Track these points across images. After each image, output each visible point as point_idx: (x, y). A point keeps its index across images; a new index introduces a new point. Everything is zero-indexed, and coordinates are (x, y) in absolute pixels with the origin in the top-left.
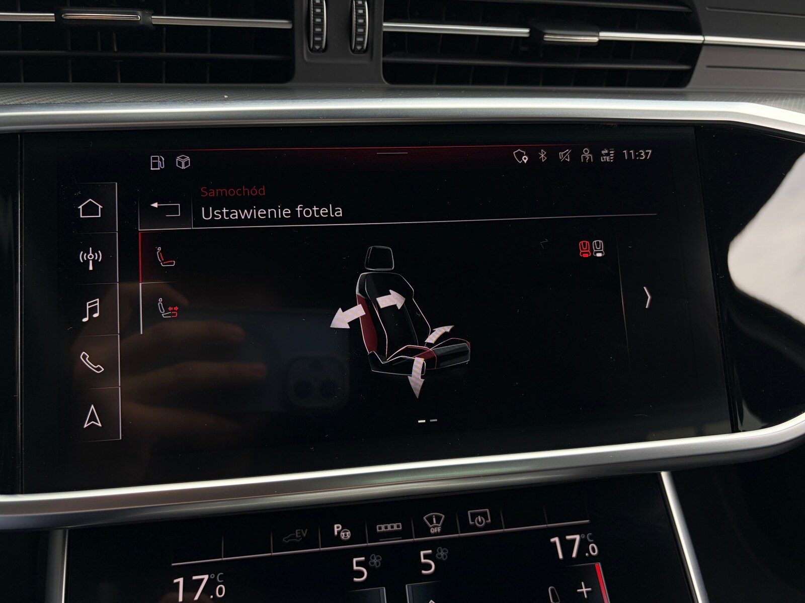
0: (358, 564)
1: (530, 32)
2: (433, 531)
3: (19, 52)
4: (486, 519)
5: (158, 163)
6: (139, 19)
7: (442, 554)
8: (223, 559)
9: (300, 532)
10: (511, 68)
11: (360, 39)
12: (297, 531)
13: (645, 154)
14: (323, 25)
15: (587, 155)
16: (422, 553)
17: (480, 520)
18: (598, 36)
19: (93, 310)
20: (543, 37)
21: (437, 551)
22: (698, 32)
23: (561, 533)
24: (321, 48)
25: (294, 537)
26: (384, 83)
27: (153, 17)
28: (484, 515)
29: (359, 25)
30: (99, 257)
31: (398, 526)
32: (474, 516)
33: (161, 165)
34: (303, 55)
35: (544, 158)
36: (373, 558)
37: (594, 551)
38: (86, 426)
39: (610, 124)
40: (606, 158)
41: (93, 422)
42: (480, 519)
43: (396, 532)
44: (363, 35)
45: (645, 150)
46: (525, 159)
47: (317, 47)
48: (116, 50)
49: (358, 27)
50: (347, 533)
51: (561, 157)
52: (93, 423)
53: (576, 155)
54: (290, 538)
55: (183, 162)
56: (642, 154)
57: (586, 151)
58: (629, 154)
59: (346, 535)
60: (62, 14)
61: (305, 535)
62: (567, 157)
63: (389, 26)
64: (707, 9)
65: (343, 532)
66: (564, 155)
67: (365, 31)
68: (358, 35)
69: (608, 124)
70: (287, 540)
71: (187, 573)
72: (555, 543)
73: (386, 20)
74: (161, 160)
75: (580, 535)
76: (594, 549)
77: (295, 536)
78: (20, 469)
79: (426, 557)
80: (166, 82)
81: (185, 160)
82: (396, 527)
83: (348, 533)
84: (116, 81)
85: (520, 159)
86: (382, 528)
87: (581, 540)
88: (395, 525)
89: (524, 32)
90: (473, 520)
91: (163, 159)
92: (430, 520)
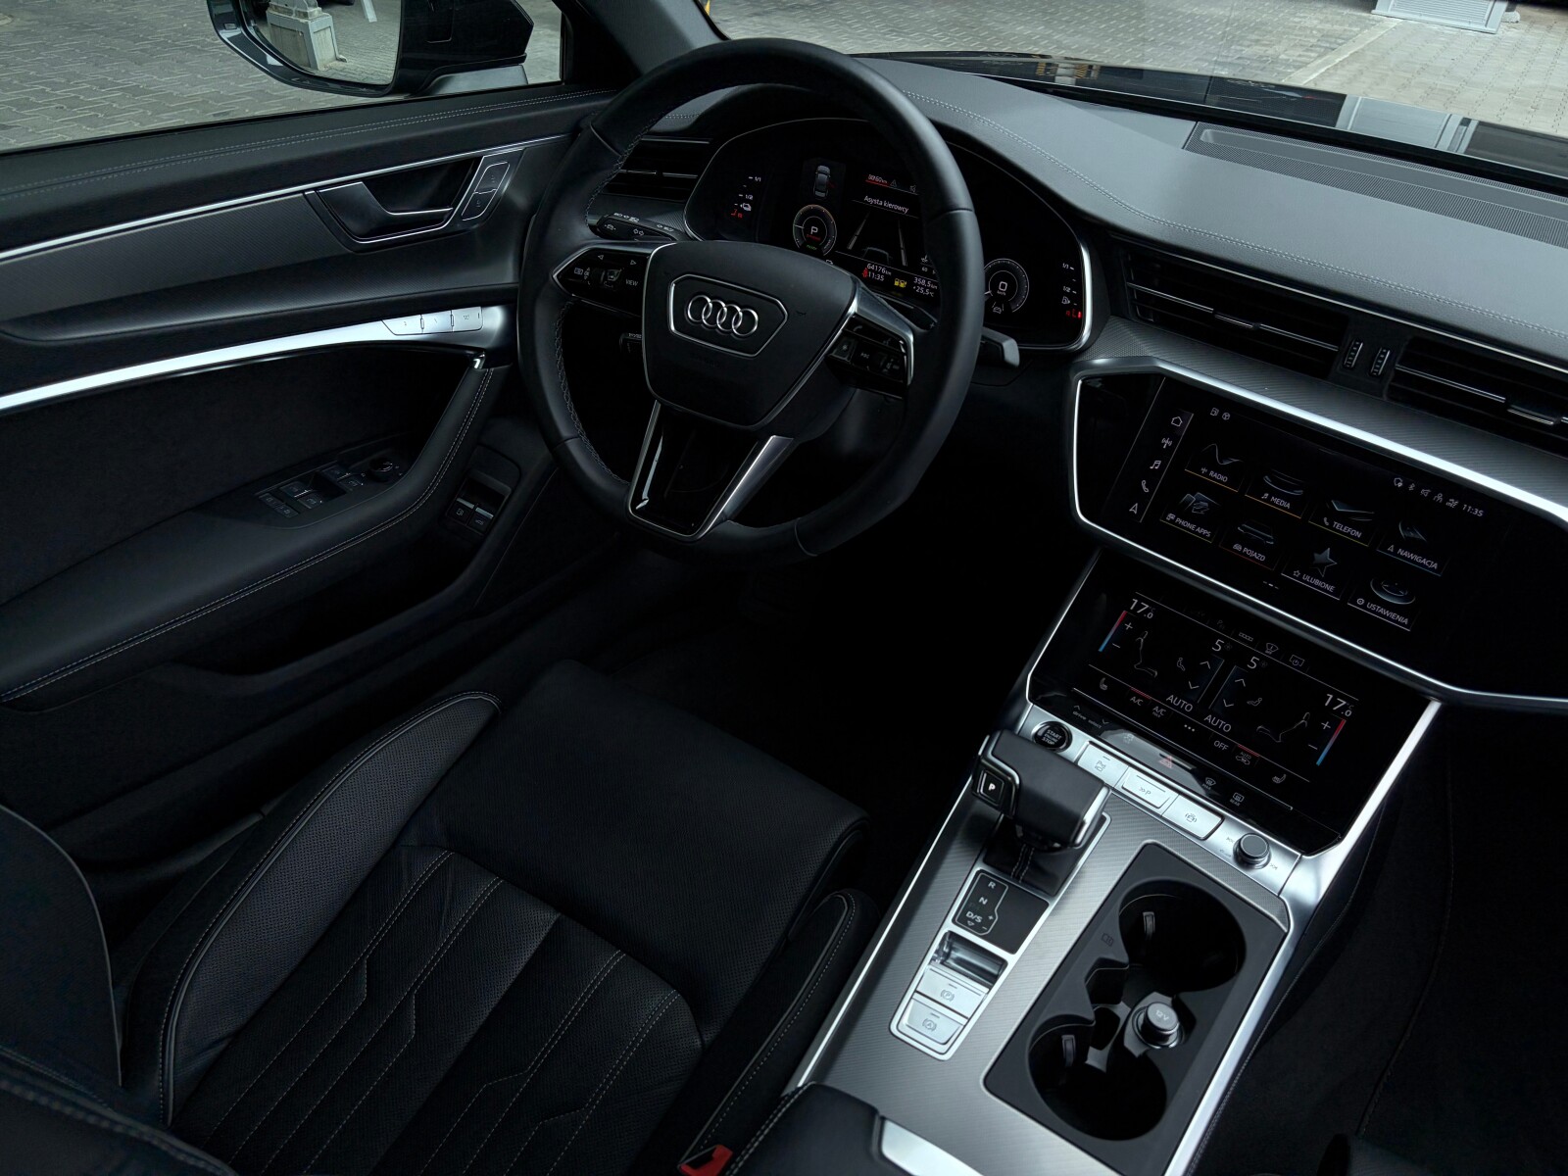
0: (1219, 643)
1: (1506, 400)
2: (1267, 652)
4: (1300, 664)
5: (1215, 412)
8: (1162, 603)
9: (1201, 613)
11: (1376, 370)
13: (1478, 512)
14: (1355, 357)
15: (1439, 497)
16: (1254, 657)
19: (1156, 465)
20: (1510, 408)
21: (1263, 662)
23: (1336, 695)
24: (1349, 368)
27: (1261, 324)
28: (1300, 662)
30: (1170, 443)
32: (1294, 658)
33: (1216, 414)
34: (1337, 368)
35: (1411, 489)
36: (1228, 645)
38: (1130, 510)
40: (1450, 504)
41: (1134, 510)
42: (1296, 662)
43: (1248, 641)
44: (1379, 368)
45: (1479, 510)
46: (1400, 485)
47: (1346, 367)
51: (1422, 492)
53: (1431, 495)
55: (1226, 416)
56: (1476, 512)
57: (1441, 496)
58: (1467, 508)
61: (1202, 616)
62: (1425, 494)
63: (1399, 367)
65: (1222, 626)
66: (1425, 492)
67: (1382, 366)
68: (1376, 368)
70: (1193, 613)
71: (1141, 600)
72: (1329, 697)
74: (1217, 411)
75: (1348, 703)
76: (1348, 713)
77: (1198, 614)
79: (1254, 660)
81: (1228, 415)
82: (1250, 639)
83: (1224, 628)
85: (1397, 484)
86: (1242, 635)
89: (1503, 400)
90: (1292, 660)
92: (1270, 646)
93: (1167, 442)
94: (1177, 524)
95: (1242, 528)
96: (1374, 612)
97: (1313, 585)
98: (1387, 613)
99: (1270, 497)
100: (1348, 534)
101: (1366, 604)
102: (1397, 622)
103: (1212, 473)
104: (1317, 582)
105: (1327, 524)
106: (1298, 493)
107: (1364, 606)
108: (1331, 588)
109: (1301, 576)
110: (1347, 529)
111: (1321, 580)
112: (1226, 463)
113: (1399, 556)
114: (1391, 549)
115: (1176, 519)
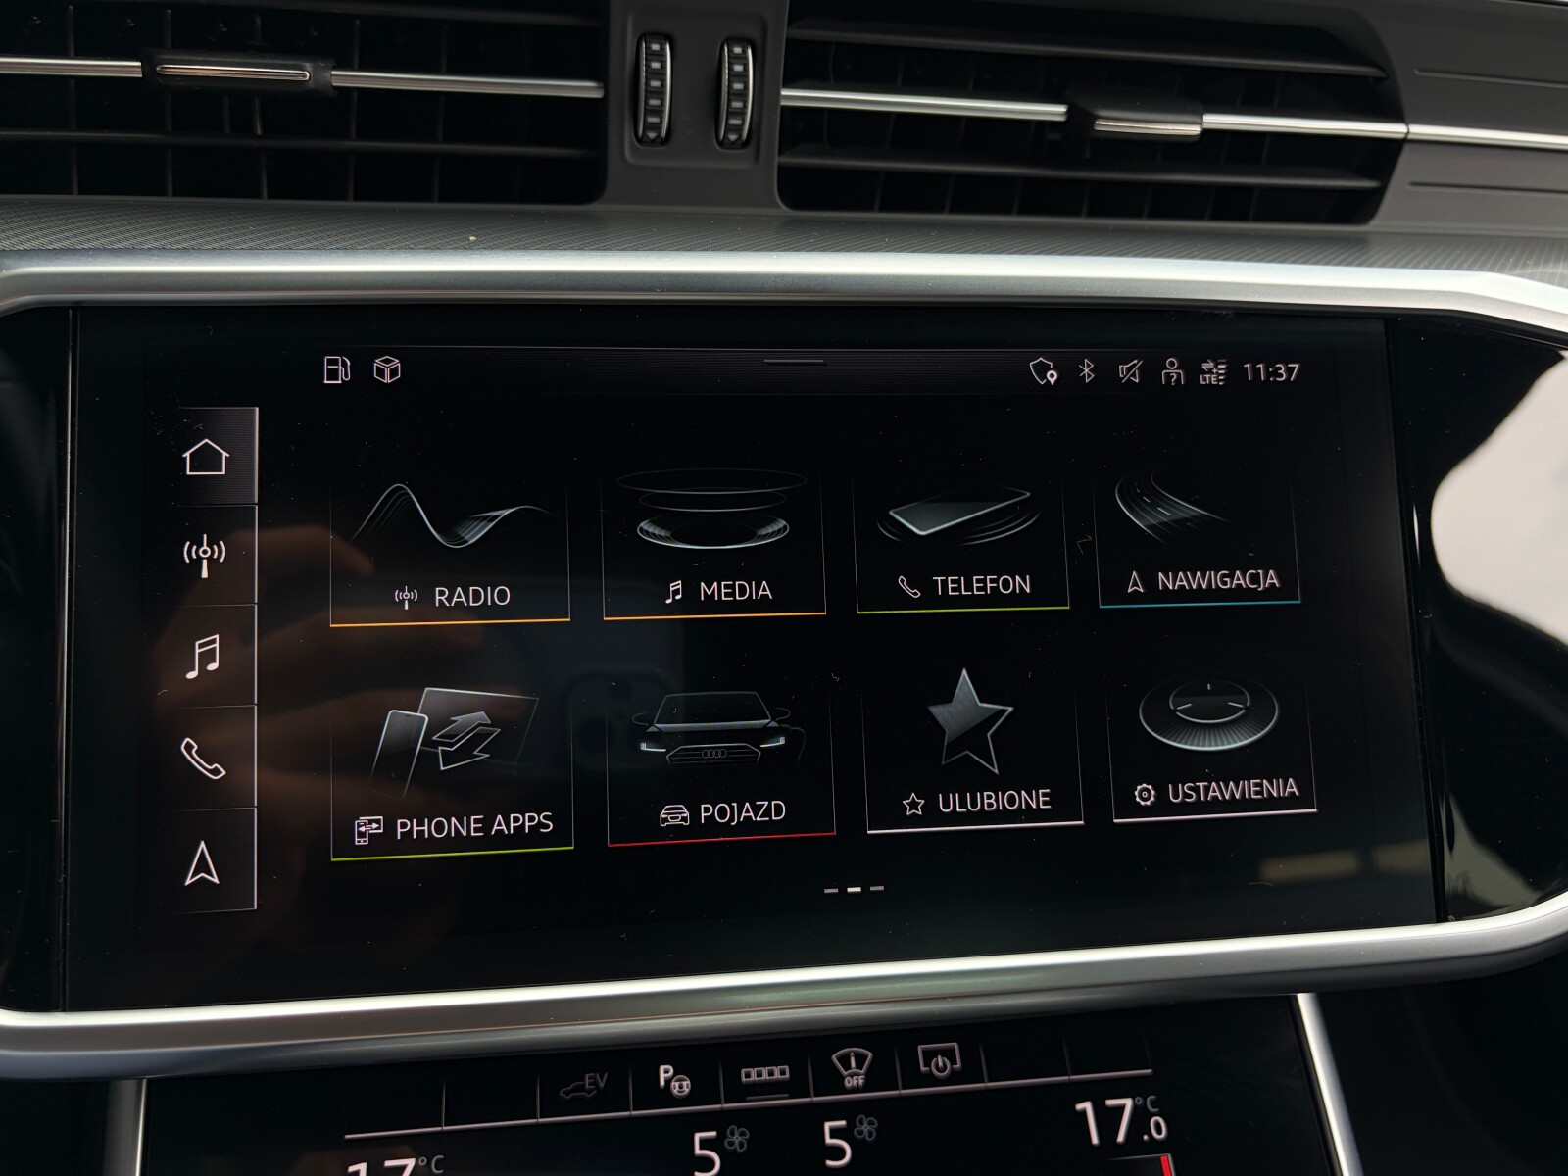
0: (704, 1144)
1: (1068, 112)
2: (849, 1083)
3: (71, 134)
4: (953, 1062)
5: (339, 371)
6: (307, 78)
7: (866, 1128)
8: (445, 1128)
9: (594, 1078)
10: (1029, 181)
11: (734, 122)
12: (587, 1076)
13: (1287, 372)
14: (664, 93)
15: (1173, 370)
16: (828, 1125)
17: (940, 1064)
18: (1201, 124)
19: (207, 657)
20: (1092, 124)
21: (857, 1121)
22: (1396, 116)
23: (1097, 1093)
24: (659, 136)
25: (582, 1088)
26: (780, 207)
27: (334, 73)
28: (949, 1054)
29: (734, 95)
30: (221, 552)
31: (783, 1073)
32: (929, 1056)
33: (344, 375)
34: (623, 151)
35: (1089, 376)
36: (732, 1134)
37: (1159, 1132)
38: (188, 882)
39: (1220, 311)
40: (1210, 378)
41: (202, 875)
42: (941, 1062)
43: (778, 1083)
44: (741, 113)
45: (1286, 363)
46: (1052, 377)
47: (652, 135)
48: (259, 132)
49: (732, 98)
50: (685, 1083)
51: (1123, 374)
52: (202, 877)
53: (1151, 371)
54: (573, 1090)
55: (387, 369)
56: (1281, 372)
57: (1172, 364)
58: (1256, 371)
59: (682, 1087)
60: (156, 66)
61: (602, 1085)
62: (1134, 375)
63: (793, 96)
64: (1417, 72)
65: (677, 1081)
66: (1129, 371)
67: (745, 106)
68: (731, 113)
69: (1216, 312)
70: (567, 1093)
71: (373, 1154)
72: (1084, 1113)
73: (787, 84)
74: (344, 364)
75: (1134, 1099)
76: (1159, 1128)
77: (584, 1085)
78: (61, 964)
79: (835, 1133)
80: (356, 198)
81: (392, 365)
82: (779, 1073)
83: (687, 1083)
84: (257, 195)
85: (1043, 377)
86: (752, 1075)
87: (1135, 1108)
88: (777, 1070)
89: (1055, 111)
90: (927, 1064)
91: (349, 363)
92: (845, 1061)
93: (204, 554)
94: (409, 843)
95: (656, 738)
96: (1199, 807)
97: (982, 817)
98: (1232, 790)
99: (691, 590)
100: (995, 597)
101: (1162, 794)
102: (1271, 802)
103: (440, 595)
104: (989, 801)
105: (915, 593)
106: (776, 529)
107: (1162, 806)
108: (1039, 799)
109: (931, 807)
110: (982, 584)
111: (997, 785)
112: (474, 534)
113: (1168, 595)
114: (1135, 585)
115: (390, 827)
